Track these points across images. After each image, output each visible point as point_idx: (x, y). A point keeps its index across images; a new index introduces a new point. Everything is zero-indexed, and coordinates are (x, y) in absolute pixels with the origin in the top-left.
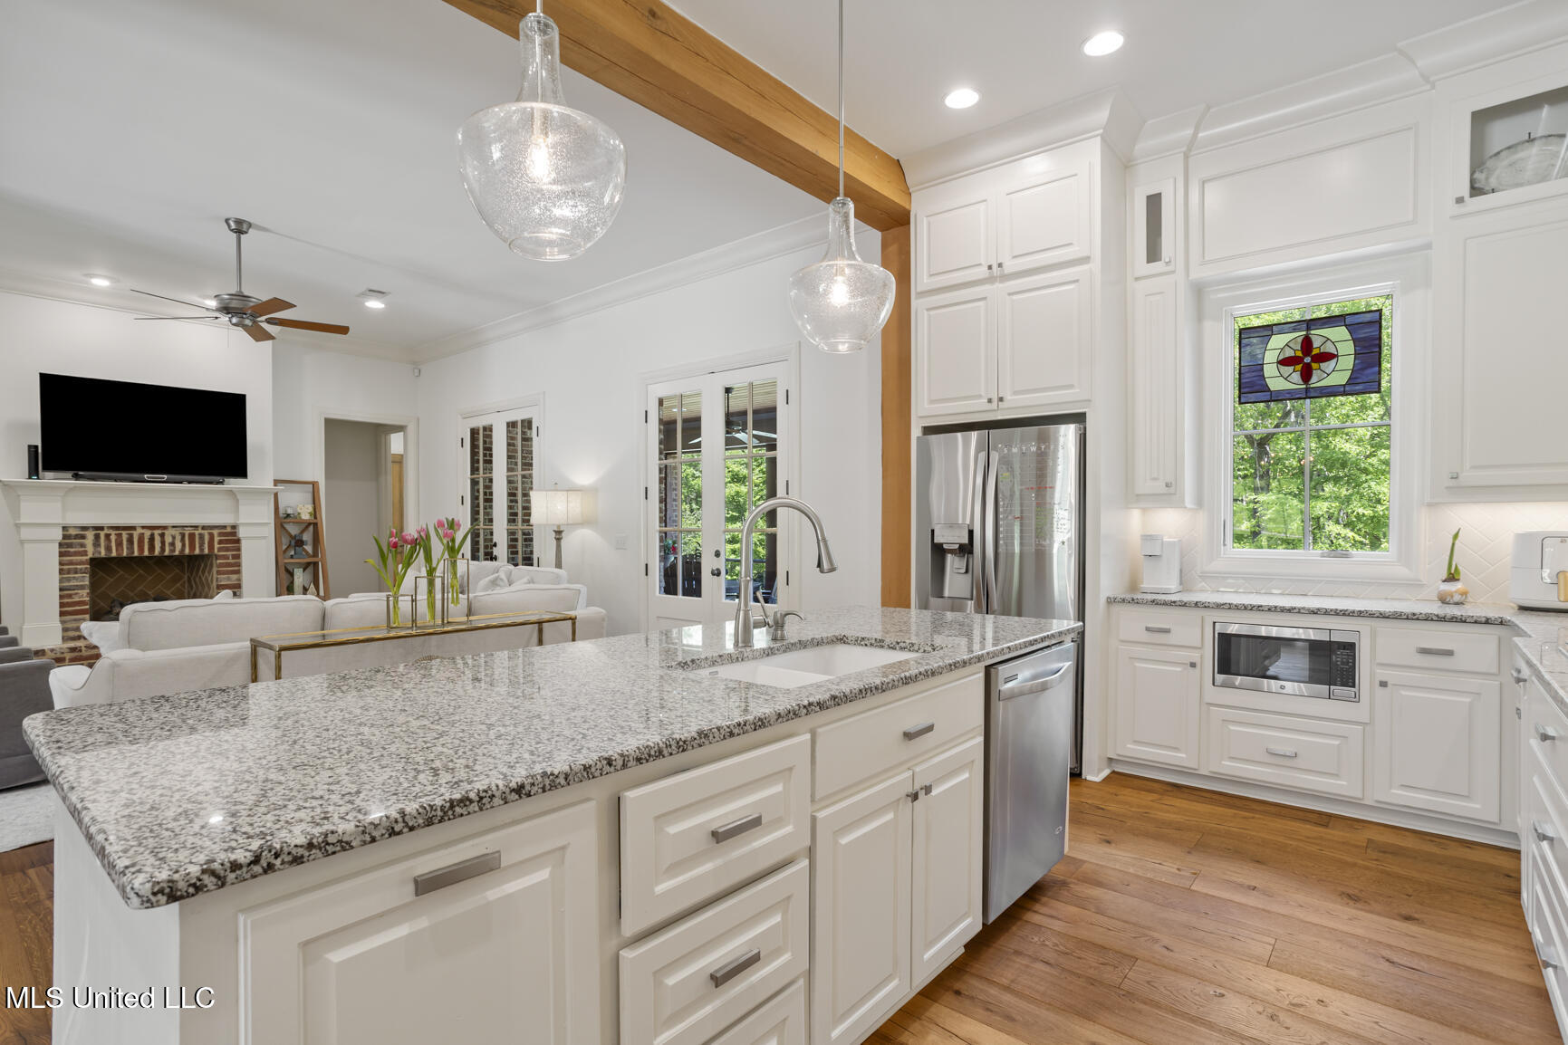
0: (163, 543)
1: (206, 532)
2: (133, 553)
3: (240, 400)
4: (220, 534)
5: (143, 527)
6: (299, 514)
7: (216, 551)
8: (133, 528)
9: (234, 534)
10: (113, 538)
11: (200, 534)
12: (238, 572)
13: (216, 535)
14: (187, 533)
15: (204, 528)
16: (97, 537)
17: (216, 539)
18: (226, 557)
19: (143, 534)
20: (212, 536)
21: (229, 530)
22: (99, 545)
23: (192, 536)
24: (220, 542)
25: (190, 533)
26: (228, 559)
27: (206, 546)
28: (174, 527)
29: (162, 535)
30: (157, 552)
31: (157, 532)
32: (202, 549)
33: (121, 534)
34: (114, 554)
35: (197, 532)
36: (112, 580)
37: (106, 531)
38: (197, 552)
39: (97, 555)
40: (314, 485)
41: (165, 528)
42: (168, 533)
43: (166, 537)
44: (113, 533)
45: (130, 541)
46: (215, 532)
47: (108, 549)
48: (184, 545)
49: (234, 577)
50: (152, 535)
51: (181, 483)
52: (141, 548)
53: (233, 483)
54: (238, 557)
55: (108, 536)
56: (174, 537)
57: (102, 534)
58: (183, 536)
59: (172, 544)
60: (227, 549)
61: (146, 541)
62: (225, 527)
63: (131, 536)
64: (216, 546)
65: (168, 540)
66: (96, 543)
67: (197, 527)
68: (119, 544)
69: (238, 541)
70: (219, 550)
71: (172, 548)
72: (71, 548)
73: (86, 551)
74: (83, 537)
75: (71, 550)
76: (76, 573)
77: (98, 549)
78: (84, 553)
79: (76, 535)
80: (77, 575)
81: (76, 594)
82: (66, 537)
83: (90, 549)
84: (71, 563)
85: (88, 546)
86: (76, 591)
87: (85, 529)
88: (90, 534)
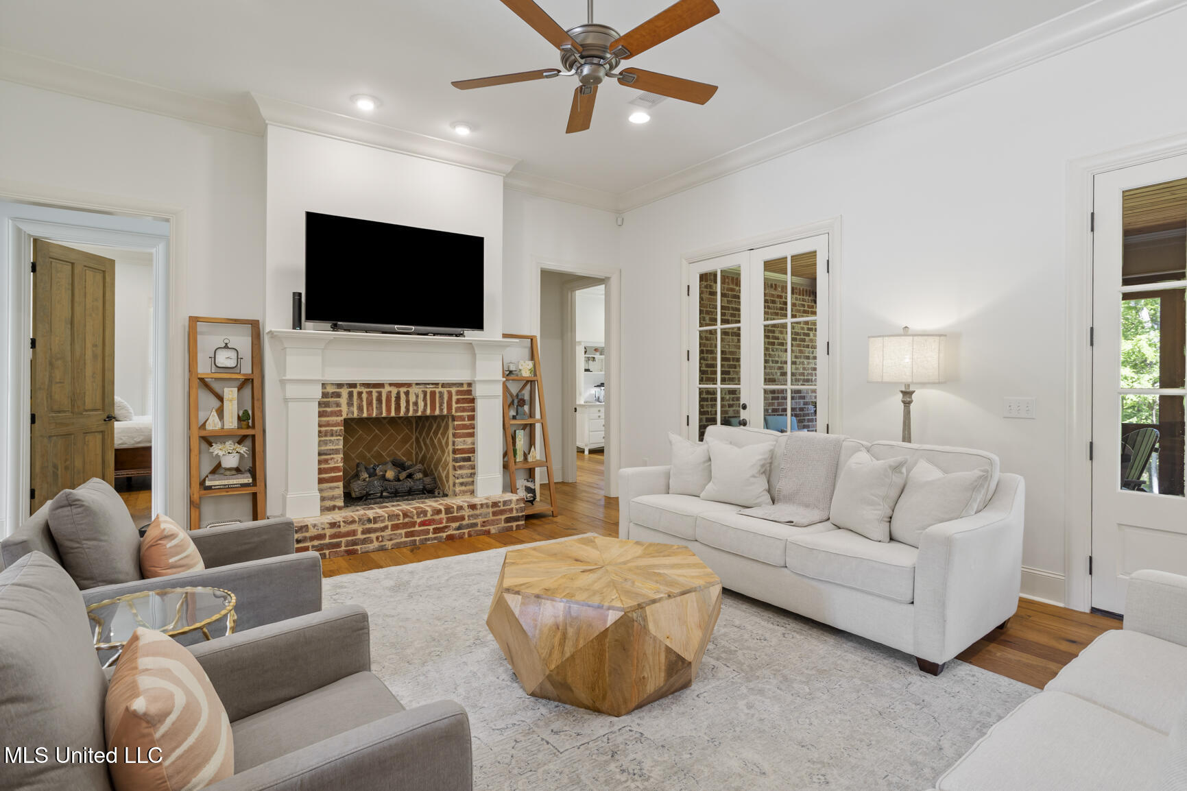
0: (408, 402)
1: (445, 390)
2: (382, 414)
3: (480, 241)
4: (458, 393)
5: (391, 385)
6: (520, 370)
7: (454, 411)
8: (381, 385)
9: (469, 392)
10: (364, 396)
11: (440, 392)
12: (472, 435)
13: (454, 393)
14: (429, 391)
15: (443, 385)
16: (351, 395)
17: (454, 398)
18: (462, 418)
19: (390, 392)
20: (450, 393)
21: (465, 388)
22: (352, 405)
23: (433, 393)
24: (458, 401)
25: (432, 391)
26: (464, 420)
27: (445, 405)
28: (417, 384)
29: (407, 393)
30: (402, 414)
31: (403, 390)
32: (441, 410)
33: (371, 392)
34: (365, 415)
35: (437, 390)
37: (359, 389)
38: (437, 412)
39: (350, 416)
40: (532, 339)
41: (409, 385)
42: (413, 390)
43: (410, 396)
44: (364, 390)
45: (379, 400)
46: (454, 390)
47: (360, 408)
48: (425, 405)
49: (469, 440)
50: (398, 393)
51: (427, 335)
52: (389, 410)
53: (471, 335)
54: (472, 418)
55: (360, 394)
56: (417, 396)
57: (355, 391)
58: (425, 393)
59: (416, 404)
60: (464, 410)
61: (393, 399)
62: (461, 385)
63: (380, 394)
64: (454, 406)
65: (412, 399)
66: (350, 404)
67: (437, 384)
68: (370, 404)
69: (473, 401)
70: (457, 410)
71: (415, 408)
72: (329, 407)
73: (341, 411)
74: (338, 395)
75: (329, 410)
76: (332, 435)
77: (351, 408)
78: (339, 413)
79: (333, 393)
80: (333, 438)
81: (332, 459)
82: (325, 395)
83: (344, 408)
84: (328, 425)
85: (343, 405)
86: (332, 456)
87: (340, 385)
88: (345, 392)
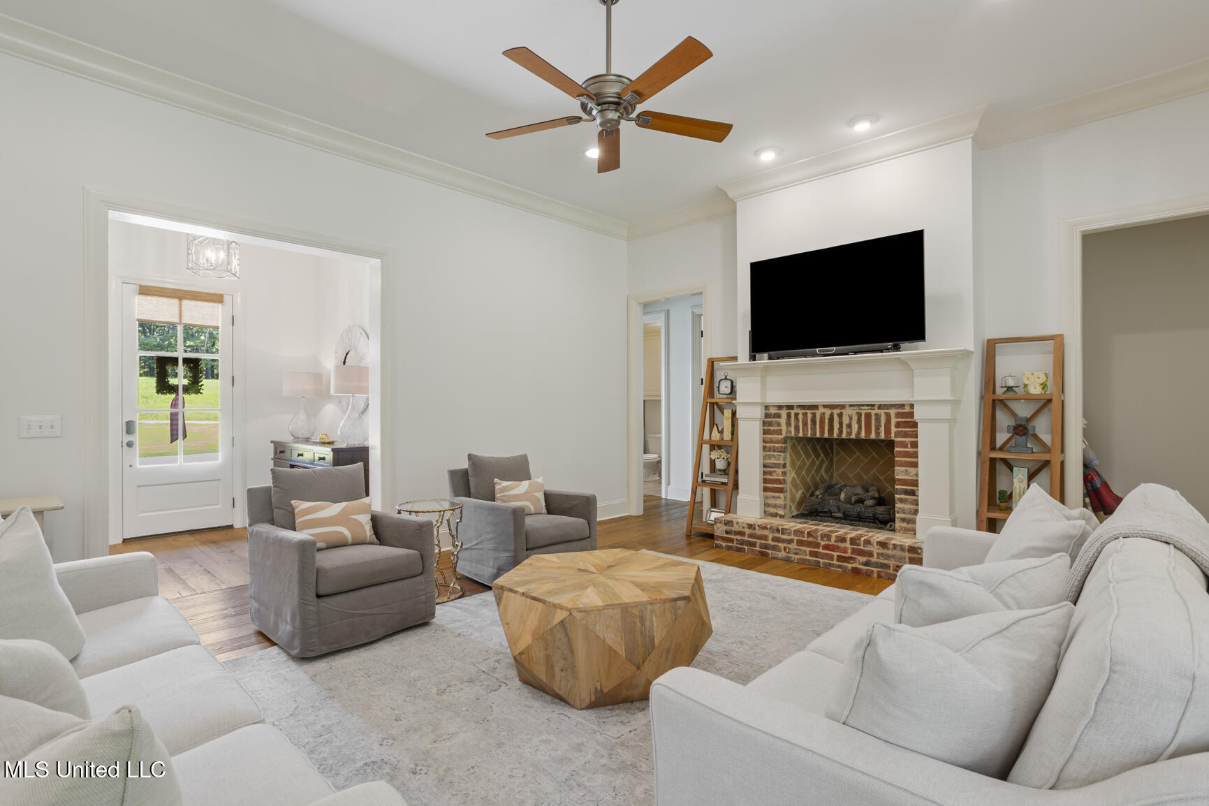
0: (841, 424)
1: (882, 412)
2: (816, 434)
4: (898, 415)
5: (825, 406)
6: (1026, 386)
7: (893, 435)
8: (815, 407)
9: (911, 415)
10: (800, 417)
11: (876, 415)
12: (915, 465)
13: (893, 416)
14: (863, 412)
15: (880, 407)
16: (789, 415)
17: (894, 421)
18: (904, 445)
19: (824, 413)
20: (888, 415)
21: (907, 409)
22: (790, 425)
23: (868, 416)
24: (898, 425)
25: (867, 412)
26: (906, 447)
27: (883, 428)
28: (851, 406)
29: (840, 415)
30: (835, 435)
31: (836, 412)
32: (878, 433)
33: (807, 413)
34: (801, 435)
35: (873, 412)
36: (850, 461)
37: (796, 410)
38: (873, 436)
39: (788, 435)
40: (1057, 342)
41: (843, 407)
42: (847, 412)
43: (844, 417)
44: (801, 412)
45: (814, 421)
46: (893, 412)
47: (797, 428)
48: (860, 428)
49: (912, 470)
50: (832, 415)
51: (847, 354)
52: (822, 431)
53: (910, 350)
54: (915, 445)
55: (797, 415)
56: (851, 418)
57: (793, 412)
58: (859, 415)
59: (849, 426)
60: (906, 435)
61: (827, 421)
62: (902, 406)
63: (814, 415)
64: (894, 429)
65: (846, 420)
66: (788, 424)
67: (873, 405)
68: (805, 424)
69: (915, 425)
70: (897, 434)
71: (849, 430)
72: (772, 426)
73: (781, 430)
74: (779, 416)
75: (772, 428)
76: (774, 451)
77: (789, 428)
78: (779, 432)
79: (775, 414)
80: (775, 454)
81: (775, 471)
82: (767, 416)
83: (784, 427)
84: (771, 442)
85: (782, 425)
86: (774, 469)
87: (780, 407)
88: (784, 413)
